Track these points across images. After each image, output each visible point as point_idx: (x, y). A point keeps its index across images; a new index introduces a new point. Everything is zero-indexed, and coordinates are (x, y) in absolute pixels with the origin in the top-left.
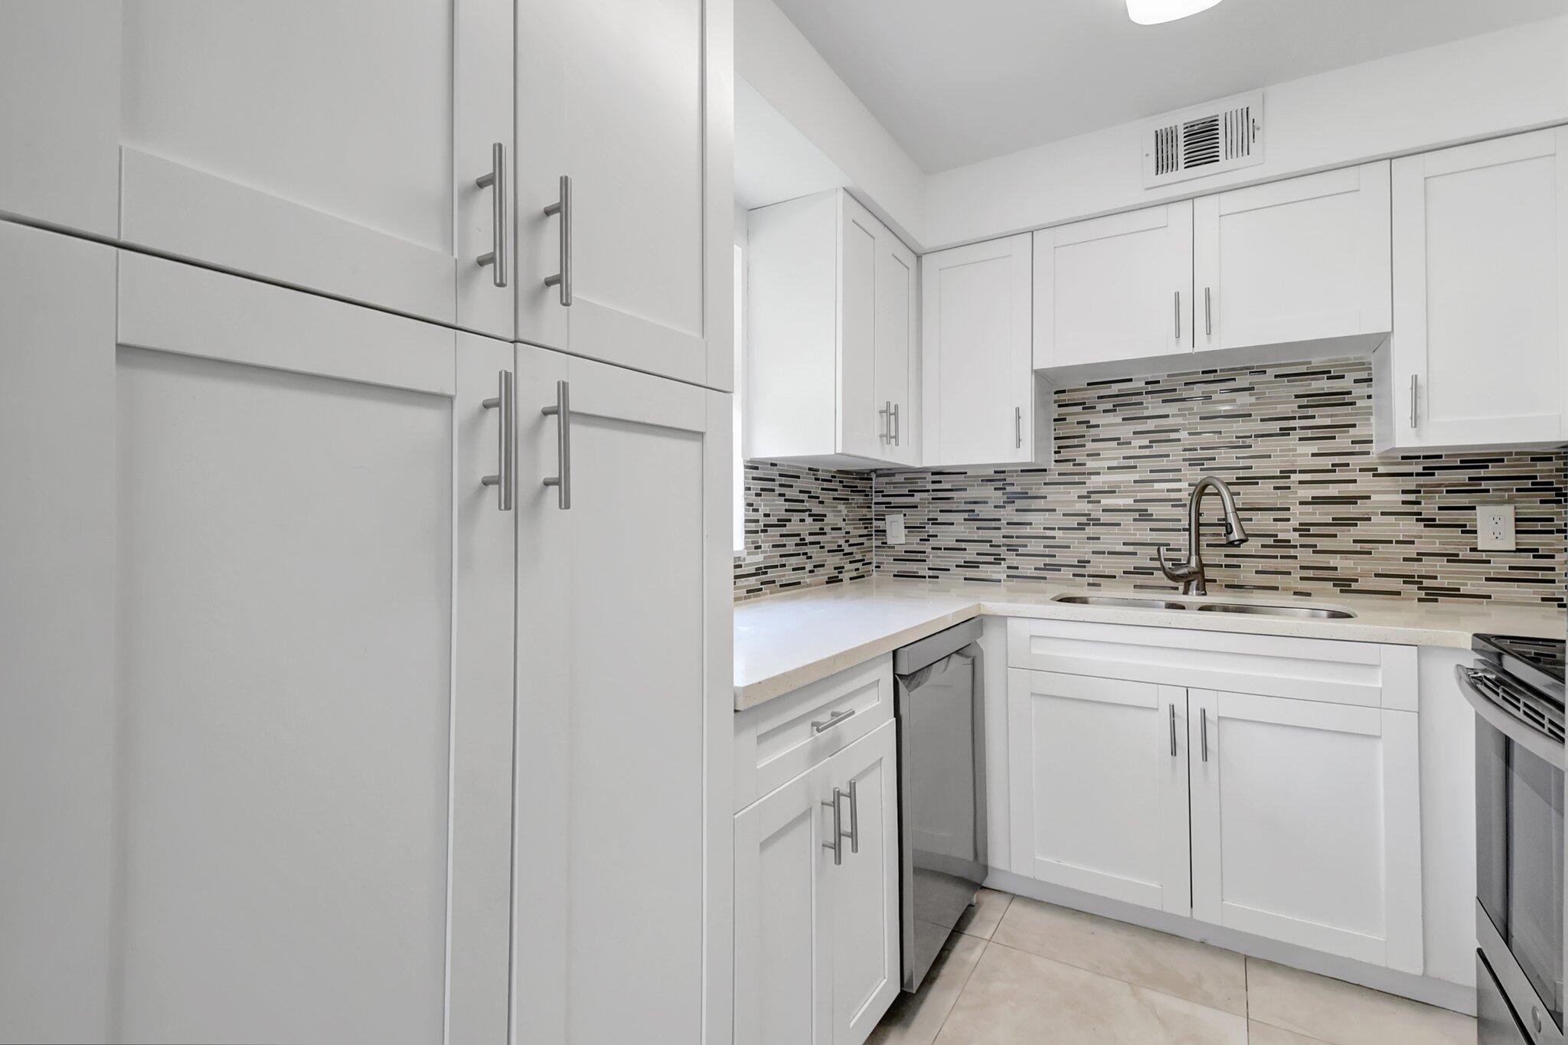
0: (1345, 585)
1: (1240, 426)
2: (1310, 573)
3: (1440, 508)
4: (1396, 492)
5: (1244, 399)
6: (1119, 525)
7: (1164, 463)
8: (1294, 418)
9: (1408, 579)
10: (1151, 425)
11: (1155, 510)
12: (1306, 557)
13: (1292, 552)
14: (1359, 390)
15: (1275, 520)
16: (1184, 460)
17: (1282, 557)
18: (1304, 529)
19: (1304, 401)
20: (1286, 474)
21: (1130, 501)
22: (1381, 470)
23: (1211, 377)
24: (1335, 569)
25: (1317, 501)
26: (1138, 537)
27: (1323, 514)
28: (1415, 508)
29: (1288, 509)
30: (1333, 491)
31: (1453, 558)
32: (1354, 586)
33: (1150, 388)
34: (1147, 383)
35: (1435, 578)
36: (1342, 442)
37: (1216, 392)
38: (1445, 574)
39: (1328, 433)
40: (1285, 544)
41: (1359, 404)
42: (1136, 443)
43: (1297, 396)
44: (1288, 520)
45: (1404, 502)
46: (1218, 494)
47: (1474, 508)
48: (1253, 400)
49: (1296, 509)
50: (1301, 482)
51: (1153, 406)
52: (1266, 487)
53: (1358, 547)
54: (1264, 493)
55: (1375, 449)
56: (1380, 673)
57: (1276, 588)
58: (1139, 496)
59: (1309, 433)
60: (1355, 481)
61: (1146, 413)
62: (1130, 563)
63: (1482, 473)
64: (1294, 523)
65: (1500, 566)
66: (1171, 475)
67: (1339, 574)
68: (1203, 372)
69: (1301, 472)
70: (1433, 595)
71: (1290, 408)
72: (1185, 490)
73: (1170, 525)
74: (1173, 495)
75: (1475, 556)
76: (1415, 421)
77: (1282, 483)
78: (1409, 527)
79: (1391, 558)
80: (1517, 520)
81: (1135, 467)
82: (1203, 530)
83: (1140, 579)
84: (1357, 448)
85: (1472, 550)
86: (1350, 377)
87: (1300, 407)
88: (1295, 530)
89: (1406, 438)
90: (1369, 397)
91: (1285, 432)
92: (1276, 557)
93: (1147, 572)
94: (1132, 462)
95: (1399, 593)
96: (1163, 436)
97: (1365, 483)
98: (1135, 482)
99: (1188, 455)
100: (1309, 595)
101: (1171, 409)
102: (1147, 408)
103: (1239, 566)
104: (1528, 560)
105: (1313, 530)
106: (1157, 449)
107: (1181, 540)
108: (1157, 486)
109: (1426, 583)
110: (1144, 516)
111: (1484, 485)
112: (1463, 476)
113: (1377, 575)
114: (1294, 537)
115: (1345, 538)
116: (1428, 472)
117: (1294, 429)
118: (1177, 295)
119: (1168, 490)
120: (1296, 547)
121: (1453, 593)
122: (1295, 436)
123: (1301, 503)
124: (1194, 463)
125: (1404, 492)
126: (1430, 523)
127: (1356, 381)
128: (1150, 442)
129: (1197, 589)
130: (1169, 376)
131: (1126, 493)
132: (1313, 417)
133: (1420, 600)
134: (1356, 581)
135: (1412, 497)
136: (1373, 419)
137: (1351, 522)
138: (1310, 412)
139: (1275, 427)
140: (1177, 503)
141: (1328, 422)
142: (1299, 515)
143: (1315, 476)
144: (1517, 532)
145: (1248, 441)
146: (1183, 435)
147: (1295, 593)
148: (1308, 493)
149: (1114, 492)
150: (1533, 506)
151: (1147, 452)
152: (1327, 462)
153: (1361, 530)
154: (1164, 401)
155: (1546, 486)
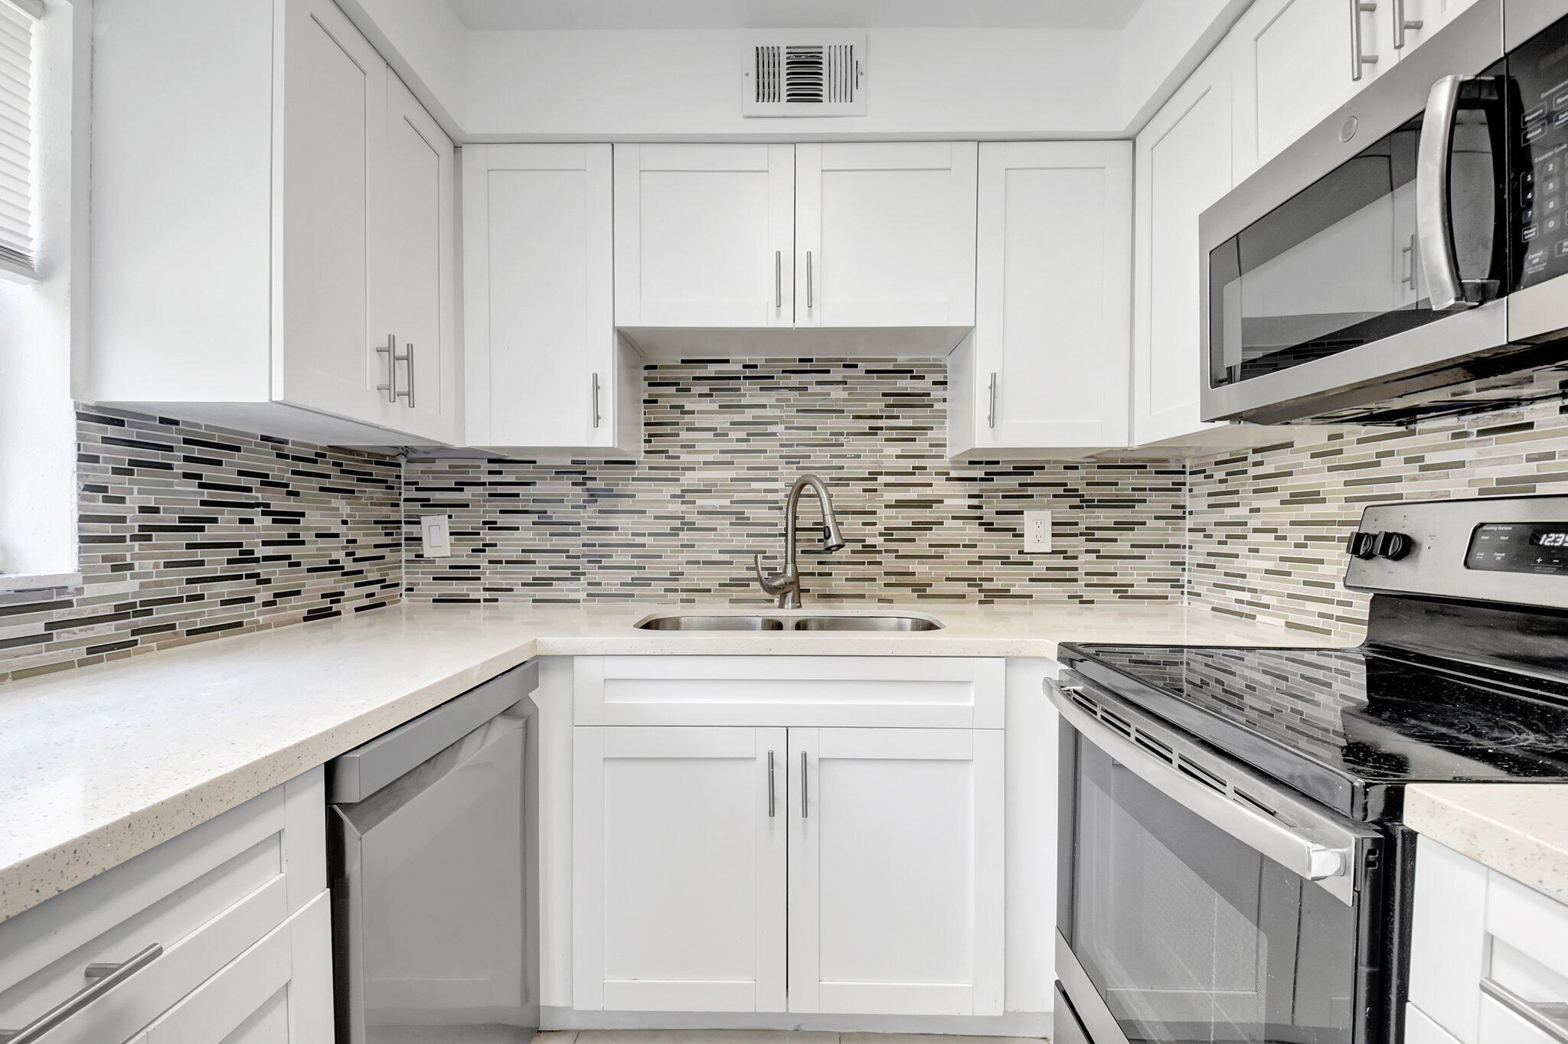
0: (921, 590)
1: (834, 423)
2: (893, 579)
3: (998, 513)
4: (963, 497)
5: (837, 393)
6: (715, 529)
7: (761, 460)
8: (881, 417)
9: (971, 581)
10: (748, 415)
11: (751, 512)
12: (889, 562)
13: (878, 558)
14: (937, 393)
15: (864, 524)
16: (781, 457)
17: (870, 563)
18: (888, 534)
19: (891, 400)
20: (873, 476)
21: (727, 502)
22: (953, 474)
23: (808, 366)
24: (913, 574)
25: (901, 504)
26: (735, 544)
27: (904, 518)
28: (978, 513)
29: (875, 513)
30: (912, 494)
31: (1005, 560)
32: (929, 591)
33: (748, 372)
34: (745, 367)
35: (991, 580)
36: (920, 445)
37: (811, 383)
38: (1000, 576)
39: (907, 435)
40: (870, 549)
41: (937, 406)
42: (733, 435)
43: (884, 395)
44: (875, 524)
45: (970, 507)
46: (818, 495)
47: (1021, 513)
48: (845, 395)
49: (883, 513)
50: (886, 485)
51: (750, 394)
52: (856, 488)
53: (933, 551)
54: (852, 495)
55: (949, 453)
56: (972, 689)
57: (862, 596)
58: (737, 496)
59: (894, 434)
60: (930, 485)
61: (744, 401)
62: (726, 574)
63: (1029, 479)
64: (880, 528)
65: (1039, 567)
66: (767, 474)
67: (917, 579)
68: (801, 360)
69: (887, 474)
70: (990, 597)
71: (877, 406)
72: (782, 490)
73: (767, 530)
74: (770, 497)
75: (1022, 558)
76: (992, 420)
77: (869, 485)
78: (975, 531)
79: (958, 561)
80: (1054, 524)
81: (732, 463)
82: (800, 535)
83: (737, 593)
84: (934, 451)
85: (1021, 552)
86: (930, 378)
87: (887, 406)
88: (881, 534)
89: (983, 439)
90: (945, 400)
91: (874, 430)
92: (863, 563)
93: (743, 583)
94: (728, 457)
95: (963, 596)
96: (758, 429)
97: (940, 488)
98: (732, 480)
99: (785, 451)
100: (891, 601)
101: (769, 398)
102: (744, 395)
103: (830, 574)
104: (1058, 561)
105: (896, 535)
106: (754, 444)
107: (777, 546)
108: (755, 485)
109: (986, 585)
110: (741, 520)
111: (1030, 491)
112: (1013, 482)
113: (948, 579)
114: (879, 541)
115: (922, 543)
116: (988, 477)
117: (881, 428)
118: (778, 254)
119: (766, 491)
120: (880, 552)
121: (1004, 594)
122: (882, 435)
123: (887, 507)
124: (790, 460)
125: (970, 496)
126: (989, 527)
127: (935, 383)
128: (748, 435)
129: (793, 602)
130: (767, 360)
131: (723, 493)
132: (897, 417)
133: (981, 602)
134: (930, 585)
135: (975, 502)
136: (947, 421)
137: (923, 526)
138: (896, 411)
139: (865, 425)
140: (774, 505)
141: (909, 423)
142: (886, 518)
143: (903, 478)
144: (1054, 535)
145: (842, 439)
146: (779, 429)
147: (880, 601)
148: (892, 496)
149: (710, 491)
150: (1063, 510)
151: (744, 446)
152: (908, 464)
153: (935, 535)
154: (762, 389)
155: (1071, 493)
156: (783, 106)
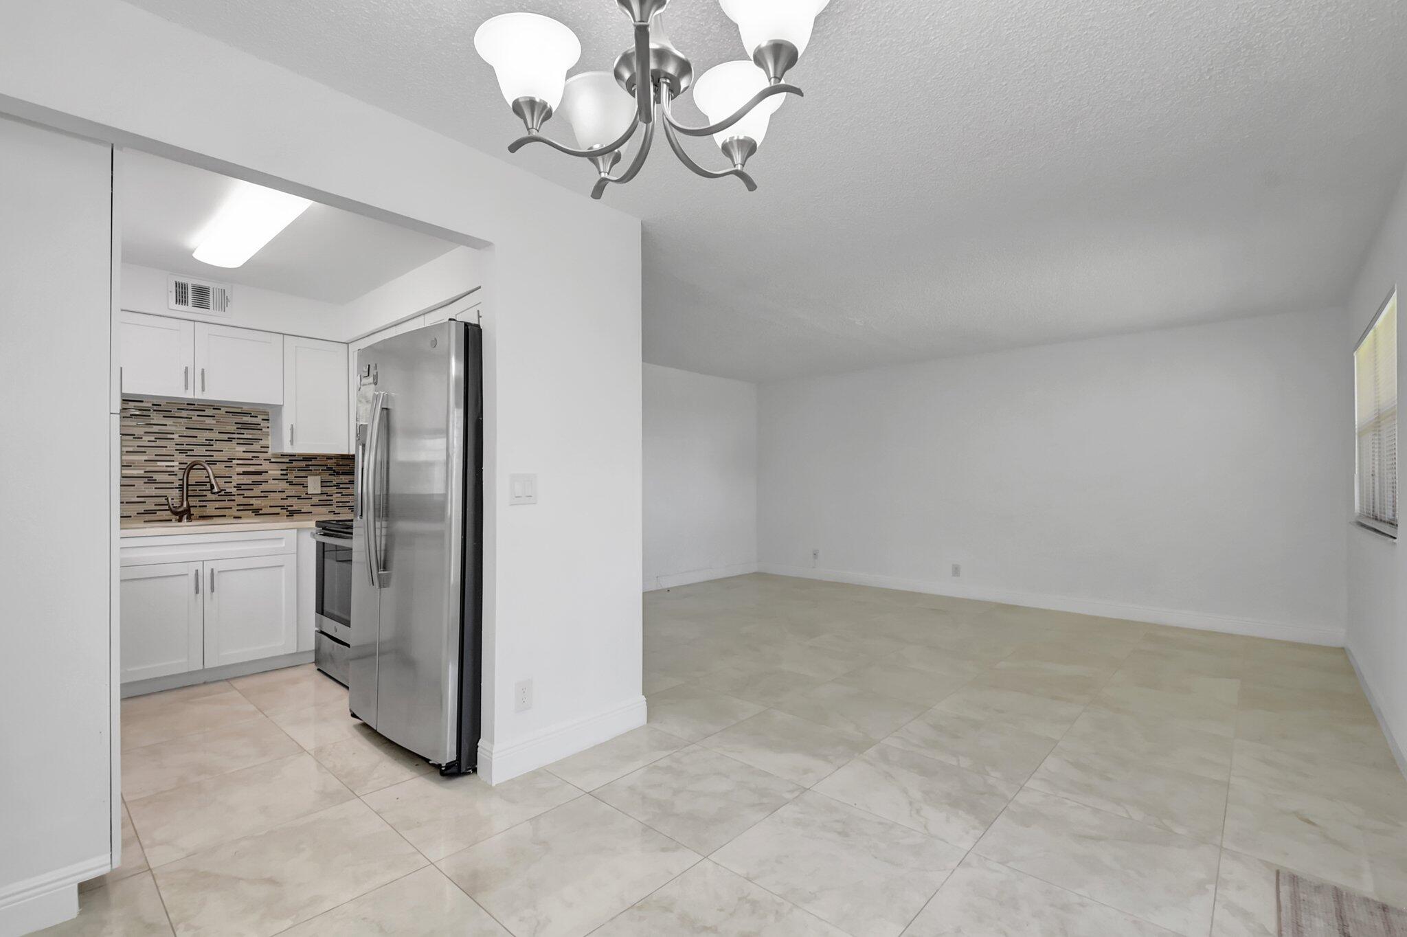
0: (257, 512)
1: (208, 435)
2: (242, 508)
3: (295, 477)
4: (278, 470)
5: (209, 421)
6: (134, 486)
7: (164, 451)
8: (234, 433)
9: (283, 507)
10: (155, 429)
11: (157, 477)
12: (240, 500)
13: (233, 498)
14: (264, 424)
15: (225, 482)
16: (176, 450)
17: (228, 500)
18: (238, 487)
19: (240, 426)
20: (230, 460)
21: (142, 472)
22: (273, 460)
23: (192, 407)
24: (252, 505)
25: (245, 473)
26: (147, 493)
27: (247, 479)
28: (286, 477)
29: (231, 477)
30: (252, 469)
31: (299, 498)
32: (261, 512)
33: (155, 408)
34: (153, 405)
35: (292, 506)
36: (256, 447)
37: (194, 415)
38: (296, 504)
39: (249, 442)
40: (230, 494)
41: (264, 430)
42: (146, 438)
43: (236, 423)
44: (231, 482)
45: (281, 474)
46: (205, 469)
47: (307, 477)
48: (214, 422)
49: (235, 477)
50: (238, 464)
51: (156, 418)
52: (220, 466)
53: (263, 494)
54: (220, 469)
55: (270, 450)
57: (225, 516)
58: (148, 469)
59: (242, 441)
60: (261, 465)
61: (152, 422)
62: (141, 508)
63: (310, 463)
64: (234, 484)
65: (315, 500)
66: (168, 458)
67: (254, 507)
68: (188, 404)
69: (238, 459)
70: (292, 514)
71: (233, 428)
72: (176, 466)
73: (168, 485)
74: (169, 469)
75: (307, 496)
76: (292, 442)
77: (228, 464)
78: (283, 485)
79: (275, 499)
80: (321, 482)
81: (145, 452)
82: (190, 488)
83: (148, 517)
84: (263, 450)
85: (307, 494)
86: (260, 417)
87: (237, 428)
88: (234, 487)
89: (288, 449)
90: (268, 427)
91: (230, 440)
92: (225, 501)
93: (153, 512)
94: (143, 449)
95: (278, 514)
96: (164, 436)
97: (266, 466)
98: (145, 461)
99: (178, 447)
100: (241, 518)
101: (169, 421)
102: (153, 419)
103: (206, 506)
104: (325, 497)
105: (243, 487)
106: (159, 443)
107: (176, 493)
108: (159, 463)
109: (289, 508)
110: (151, 481)
111: (311, 468)
112: (303, 464)
113: (270, 507)
114: (234, 490)
115: (257, 491)
116: (291, 462)
117: (234, 438)
118: (187, 368)
119: (166, 466)
120: (234, 495)
121: (299, 512)
122: (235, 442)
123: (238, 474)
124: (182, 452)
125: (281, 470)
126: (291, 483)
127: (263, 420)
128: (156, 438)
129: (187, 519)
130: (167, 403)
131: (138, 467)
132: (243, 434)
133: (287, 516)
134: (261, 509)
135: (284, 472)
136: (270, 437)
137: (259, 483)
138: (242, 431)
139: (226, 437)
140: (172, 474)
141: (250, 437)
142: (236, 480)
143: (244, 461)
144: (321, 486)
145: (212, 443)
146: (175, 436)
147: (234, 518)
148: (241, 469)
149: (131, 466)
150: (327, 477)
151: (153, 444)
152: (250, 455)
153: (264, 487)
154: (164, 417)
155: (330, 469)
156: (190, 308)
